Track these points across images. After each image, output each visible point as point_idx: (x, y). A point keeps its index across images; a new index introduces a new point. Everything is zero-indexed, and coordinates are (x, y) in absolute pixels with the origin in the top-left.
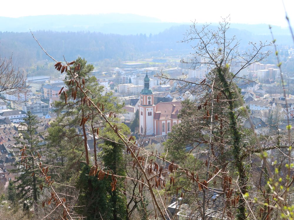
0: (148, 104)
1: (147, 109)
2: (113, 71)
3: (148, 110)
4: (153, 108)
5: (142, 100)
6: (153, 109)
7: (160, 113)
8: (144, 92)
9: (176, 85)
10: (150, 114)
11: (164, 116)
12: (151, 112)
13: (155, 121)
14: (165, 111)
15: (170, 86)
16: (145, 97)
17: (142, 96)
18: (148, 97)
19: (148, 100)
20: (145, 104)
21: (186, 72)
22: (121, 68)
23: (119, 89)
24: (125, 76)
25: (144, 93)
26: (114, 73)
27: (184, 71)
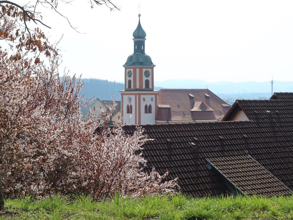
0: (144, 87)
1: (142, 97)
3: (144, 100)
4: (154, 96)
5: (132, 79)
6: (154, 99)
7: (169, 108)
8: (134, 60)
10: (148, 109)
11: (177, 114)
12: (150, 106)
14: (179, 106)
16: (138, 70)
17: (132, 70)
18: (144, 70)
19: (145, 78)
20: (138, 87)
25: (137, 63)
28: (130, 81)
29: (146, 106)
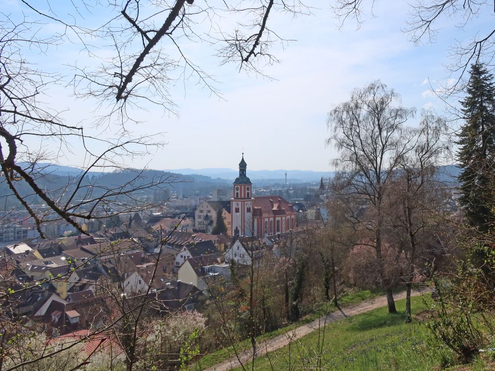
0: (246, 197)
1: (246, 202)
3: (246, 204)
4: (252, 202)
5: (238, 191)
6: (252, 204)
7: (261, 209)
8: (240, 181)
10: (249, 210)
11: (265, 212)
12: (250, 208)
13: (256, 220)
16: (243, 187)
17: (239, 187)
18: (247, 187)
19: (247, 192)
20: (243, 197)
28: (237, 193)
29: (247, 208)
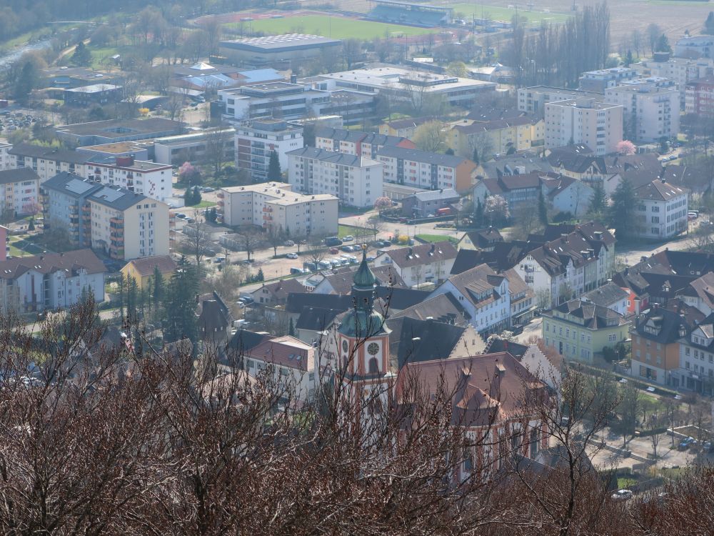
0: (367, 371)
1: (364, 387)
2: (189, 86)
3: (367, 393)
4: (385, 385)
5: (346, 354)
8: (351, 327)
9: (486, 196)
15: (458, 196)
16: (355, 345)
17: (348, 341)
18: (370, 346)
19: (368, 357)
20: (356, 370)
21: (536, 103)
22: (221, 62)
23: (227, 209)
24: (251, 137)
25: (355, 331)
26: (193, 98)
27: (525, 98)
29: (370, 403)
